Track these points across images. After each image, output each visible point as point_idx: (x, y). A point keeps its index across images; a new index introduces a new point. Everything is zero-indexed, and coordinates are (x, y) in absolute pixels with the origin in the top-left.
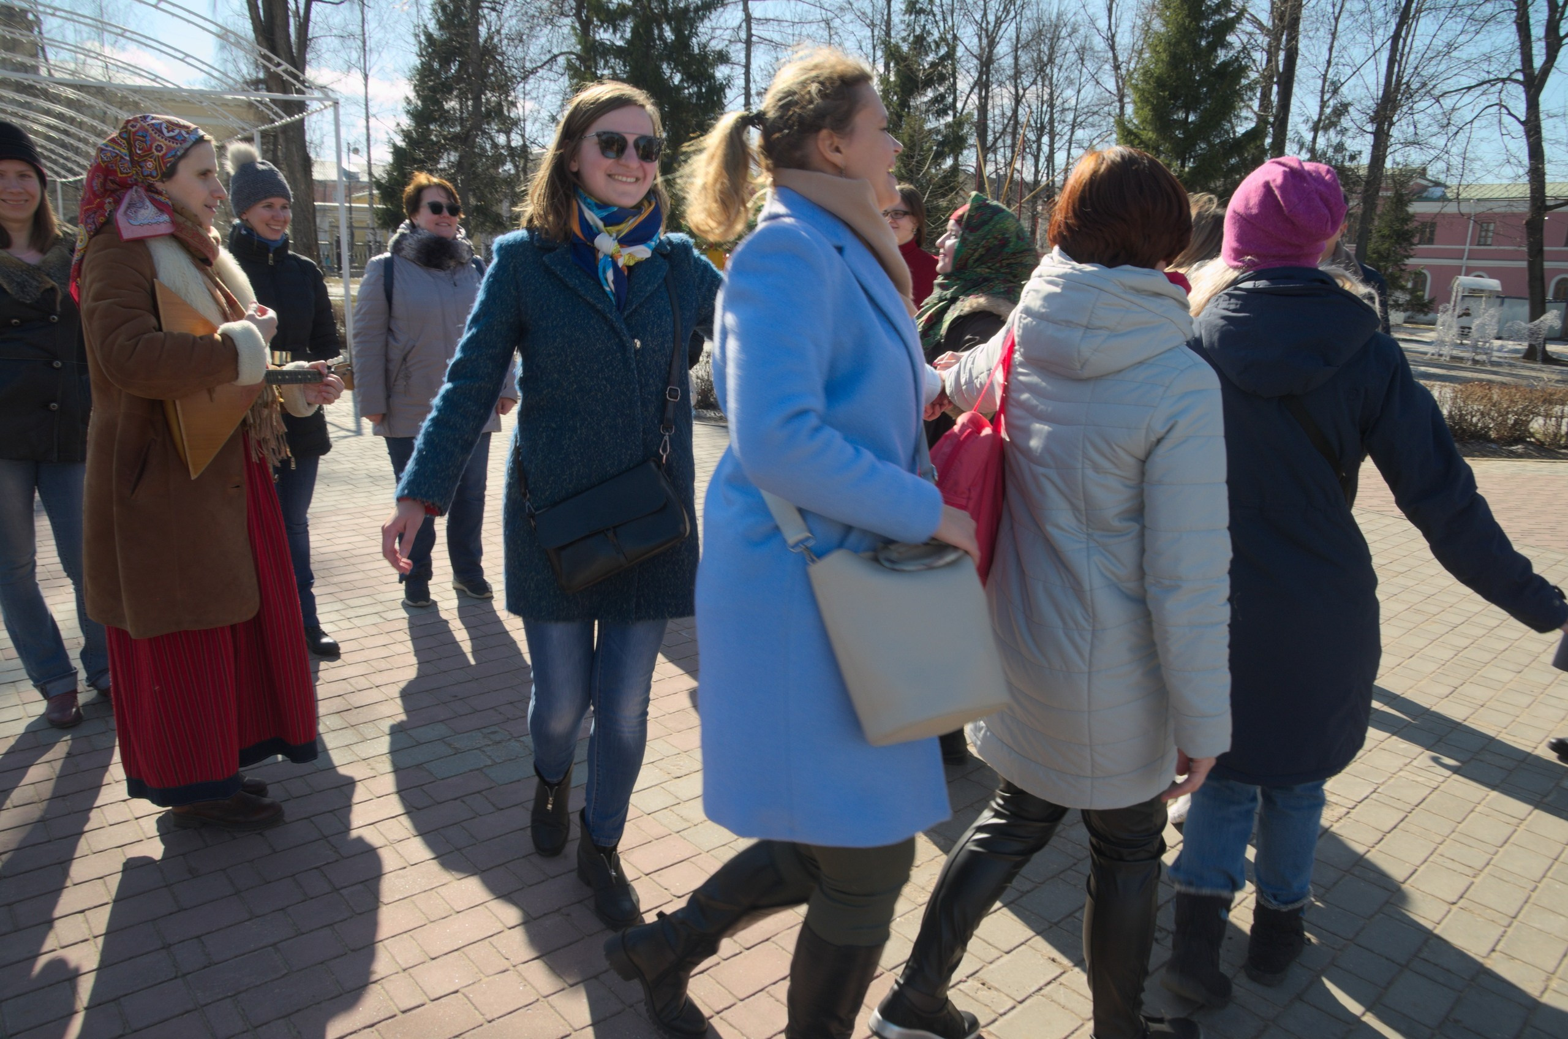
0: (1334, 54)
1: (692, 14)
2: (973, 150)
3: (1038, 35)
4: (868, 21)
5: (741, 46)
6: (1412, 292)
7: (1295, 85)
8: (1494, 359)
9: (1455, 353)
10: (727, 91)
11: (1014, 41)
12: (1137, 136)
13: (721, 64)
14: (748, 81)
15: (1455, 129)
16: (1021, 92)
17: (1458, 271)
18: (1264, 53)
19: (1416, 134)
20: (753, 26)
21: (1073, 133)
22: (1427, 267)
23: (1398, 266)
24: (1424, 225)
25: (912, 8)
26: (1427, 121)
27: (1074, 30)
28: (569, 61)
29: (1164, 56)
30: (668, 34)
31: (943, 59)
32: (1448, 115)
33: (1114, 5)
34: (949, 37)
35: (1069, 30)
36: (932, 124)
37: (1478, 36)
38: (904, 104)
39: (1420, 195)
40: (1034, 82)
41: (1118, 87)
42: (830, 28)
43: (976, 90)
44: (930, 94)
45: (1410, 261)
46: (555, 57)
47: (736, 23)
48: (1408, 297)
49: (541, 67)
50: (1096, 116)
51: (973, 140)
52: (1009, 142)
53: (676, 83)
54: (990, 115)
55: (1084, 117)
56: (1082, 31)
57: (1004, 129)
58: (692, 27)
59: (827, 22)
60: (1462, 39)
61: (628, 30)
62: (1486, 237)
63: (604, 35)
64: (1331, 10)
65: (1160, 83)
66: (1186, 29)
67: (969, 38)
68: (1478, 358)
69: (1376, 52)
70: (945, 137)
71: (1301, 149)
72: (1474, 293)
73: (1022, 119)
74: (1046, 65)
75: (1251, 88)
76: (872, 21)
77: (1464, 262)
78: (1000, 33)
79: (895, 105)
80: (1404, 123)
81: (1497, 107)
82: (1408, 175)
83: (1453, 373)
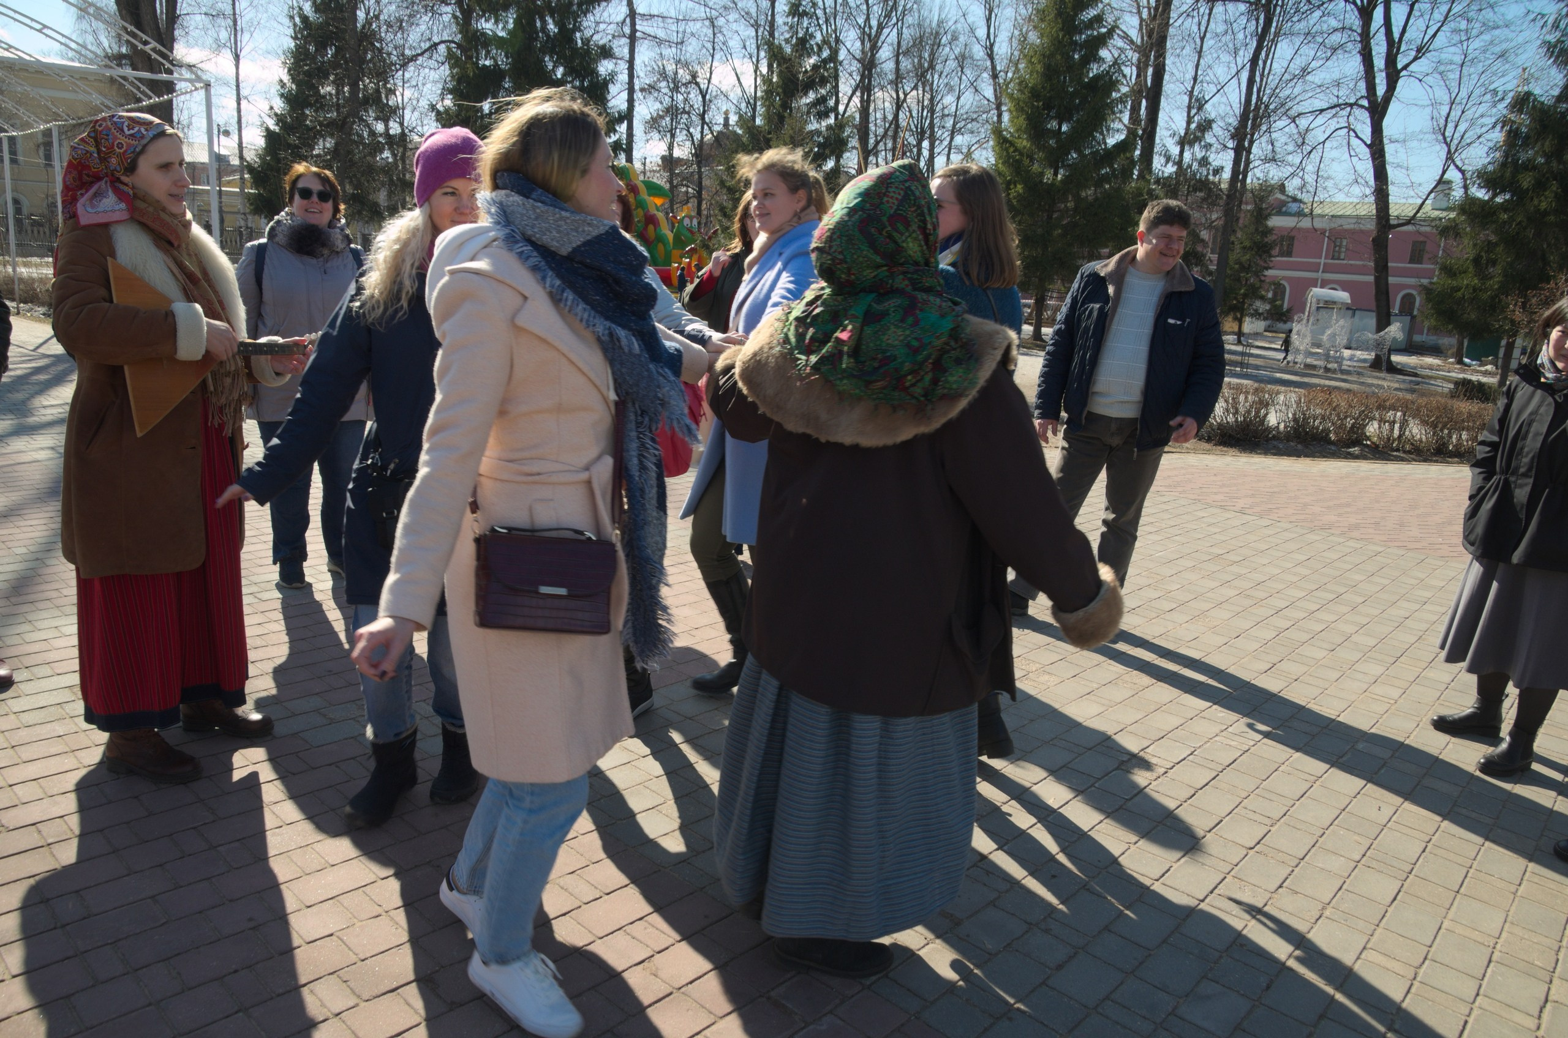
0: (1200, 72)
1: (575, 7)
2: (855, 152)
3: (919, 42)
4: (752, 21)
5: (625, 41)
6: (1272, 301)
7: (1163, 99)
8: (1344, 367)
9: (1309, 361)
10: (611, 87)
11: (895, 46)
12: (1012, 144)
13: (605, 58)
14: (631, 76)
15: (1309, 149)
16: (902, 96)
17: (1313, 283)
18: (1134, 68)
19: (1273, 151)
20: (638, 22)
21: (952, 138)
22: (1284, 278)
23: (1258, 276)
24: (1282, 238)
25: (795, 10)
26: (1283, 140)
27: (955, 38)
28: (449, 49)
29: (1039, 67)
30: (552, 27)
31: (825, 62)
32: (1304, 134)
33: (993, 15)
34: (832, 40)
35: (949, 37)
36: (813, 126)
37: (1329, 63)
38: (786, 105)
39: (1280, 209)
40: (915, 88)
41: (996, 96)
42: (714, 26)
43: (858, 94)
44: (812, 96)
45: (1270, 273)
46: (436, 45)
47: (620, 18)
48: (1268, 307)
49: (422, 54)
50: (974, 123)
51: (854, 142)
52: (890, 145)
53: (559, 76)
54: (872, 118)
55: (963, 123)
56: (962, 39)
57: (886, 131)
58: (575, 21)
59: (712, 21)
60: (1314, 64)
61: (511, 21)
62: (1339, 252)
63: (487, 25)
64: (1196, 30)
65: (1035, 94)
66: (1059, 42)
67: (851, 41)
68: (1330, 366)
69: (1238, 72)
70: (826, 139)
71: (1167, 162)
72: (1327, 305)
73: (903, 123)
74: (927, 71)
75: (1122, 100)
76: (756, 22)
77: (1320, 275)
78: (882, 38)
79: (777, 106)
80: (1264, 139)
81: (1346, 130)
82: (1266, 190)
83: (1306, 380)
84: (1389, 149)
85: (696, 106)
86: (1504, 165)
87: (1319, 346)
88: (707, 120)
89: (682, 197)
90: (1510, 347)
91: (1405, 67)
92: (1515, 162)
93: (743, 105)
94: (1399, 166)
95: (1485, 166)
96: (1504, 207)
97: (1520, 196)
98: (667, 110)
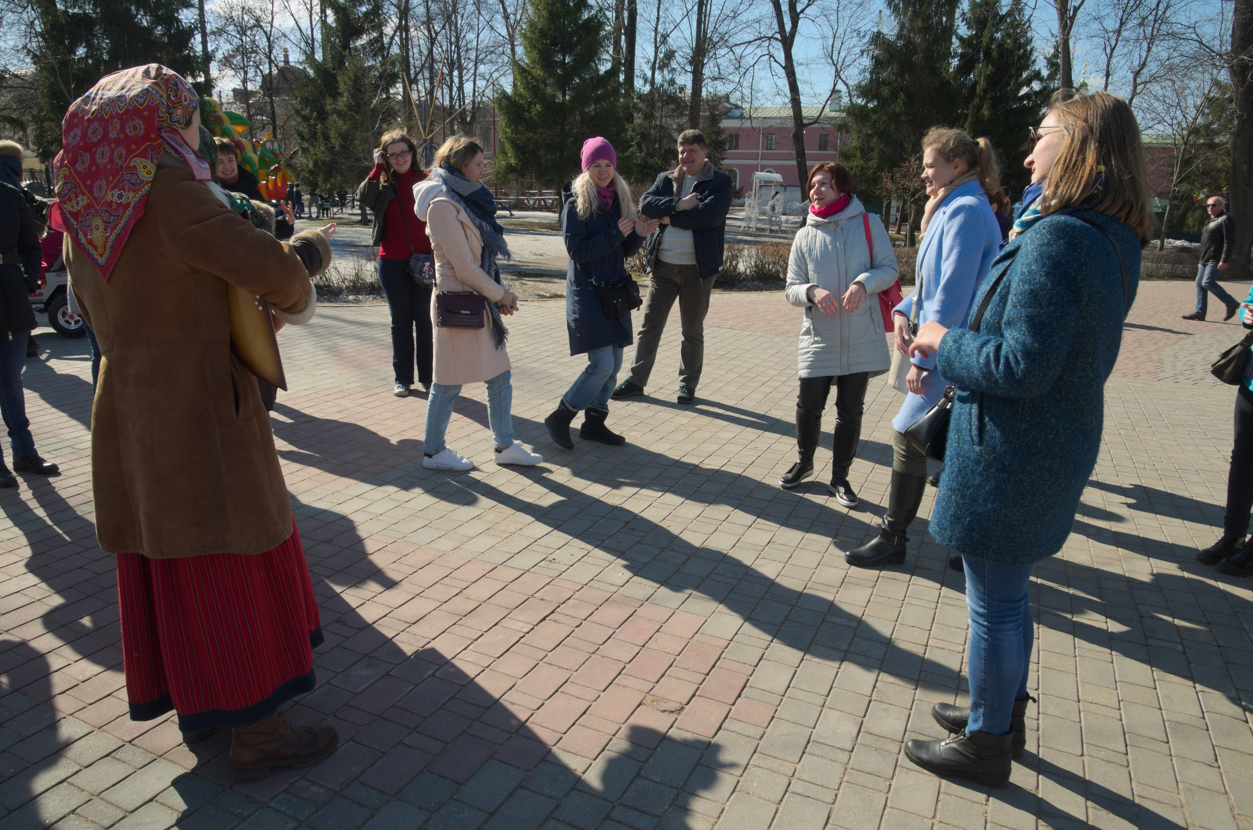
0: (661, 14)
2: (401, 81)
7: (637, 35)
9: (759, 225)
12: (526, 72)
15: (744, 70)
16: (434, 35)
17: (755, 168)
18: (614, 12)
19: (720, 73)
21: (476, 69)
22: (736, 165)
24: (731, 136)
26: (726, 64)
29: (544, 13)
32: (739, 60)
36: (369, 62)
38: (345, 46)
39: (727, 114)
41: (509, 33)
43: (398, 34)
45: (725, 162)
50: (493, 55)
51: (400, 73)
52: (427, 75)
54: (411, 53)
55: (484, 55)
57: (423, 64)
62: (771, 144)
68: (773, 228)
69: (689, 12)
70: (380, 73)
71: (644, 82)
72: (767, 184)
73: (437, 57)
74: (451, 14)
75: (606, 37)
77: (759, 162)
80: (711, 64)
81: (768, 57)
82: (718, 101)
83: (758, 239)
84: (798, 70)
85: (261, 46)
86: (871, 79)
87: (764, 214)
88: (273, 57)
89: (258, 125)
90: (889, 206)
91: (802, 11)
92: (877, 79)
93: (303, 45)
94: (805, 82)
95: (860, 83)
96: (873, 110)
97: (883, 104)
98: (238, 50)
